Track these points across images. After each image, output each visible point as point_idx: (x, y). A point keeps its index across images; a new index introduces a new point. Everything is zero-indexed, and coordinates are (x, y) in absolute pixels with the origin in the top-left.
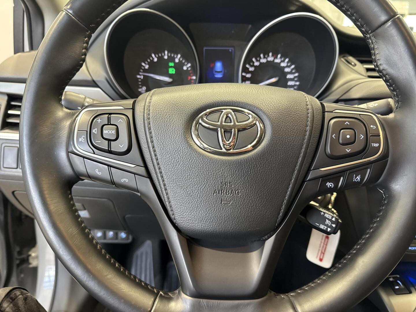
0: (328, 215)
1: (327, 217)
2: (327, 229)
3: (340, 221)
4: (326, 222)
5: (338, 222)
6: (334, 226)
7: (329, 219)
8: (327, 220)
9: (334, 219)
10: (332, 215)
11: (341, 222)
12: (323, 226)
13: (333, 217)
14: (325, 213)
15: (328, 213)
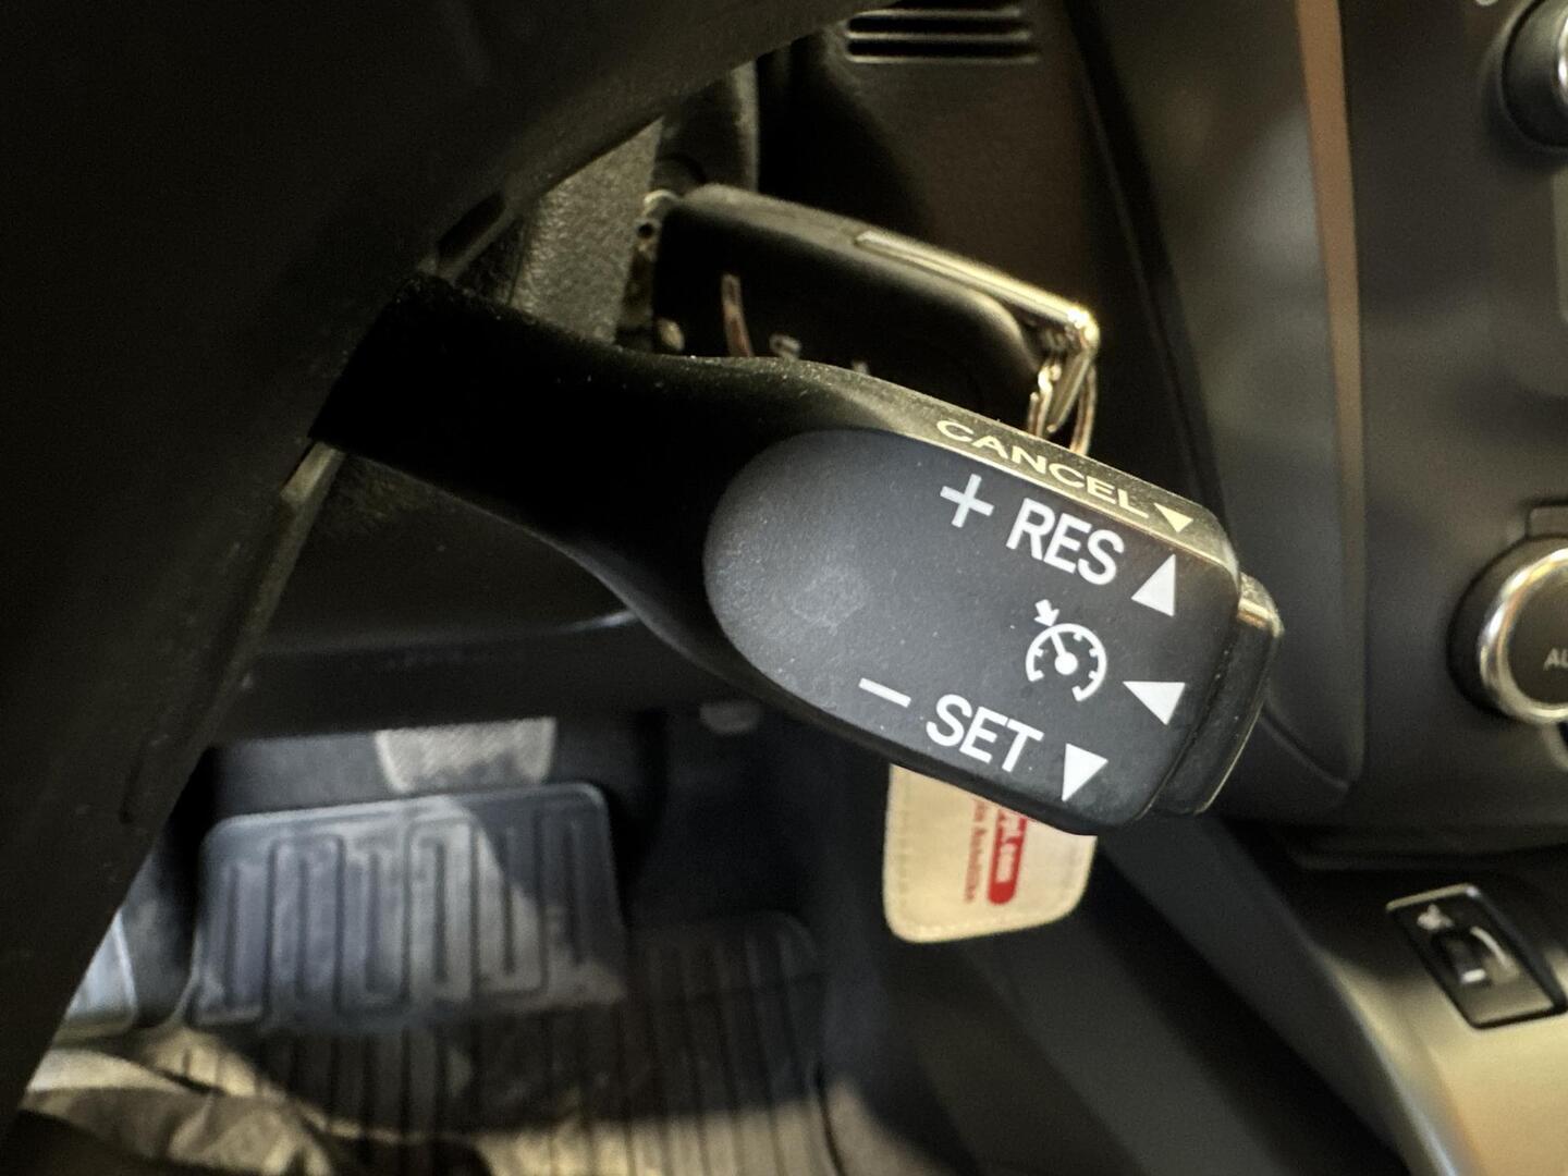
0: (1068, 520)
1: (1052, 559)
2: (1049, 757)
3: (1257, 607)
4: (1035, 650)
5: (1232, 627)
6: (1162, 698)
7: (1076, 601)
8: (1046, 612)
9: (1159, 592)
10: (1138, 518)
11: (1265, 634)
12: (984, 713)
13: (1143, 554)
14: (1006, 491)
15: (1068, 489)
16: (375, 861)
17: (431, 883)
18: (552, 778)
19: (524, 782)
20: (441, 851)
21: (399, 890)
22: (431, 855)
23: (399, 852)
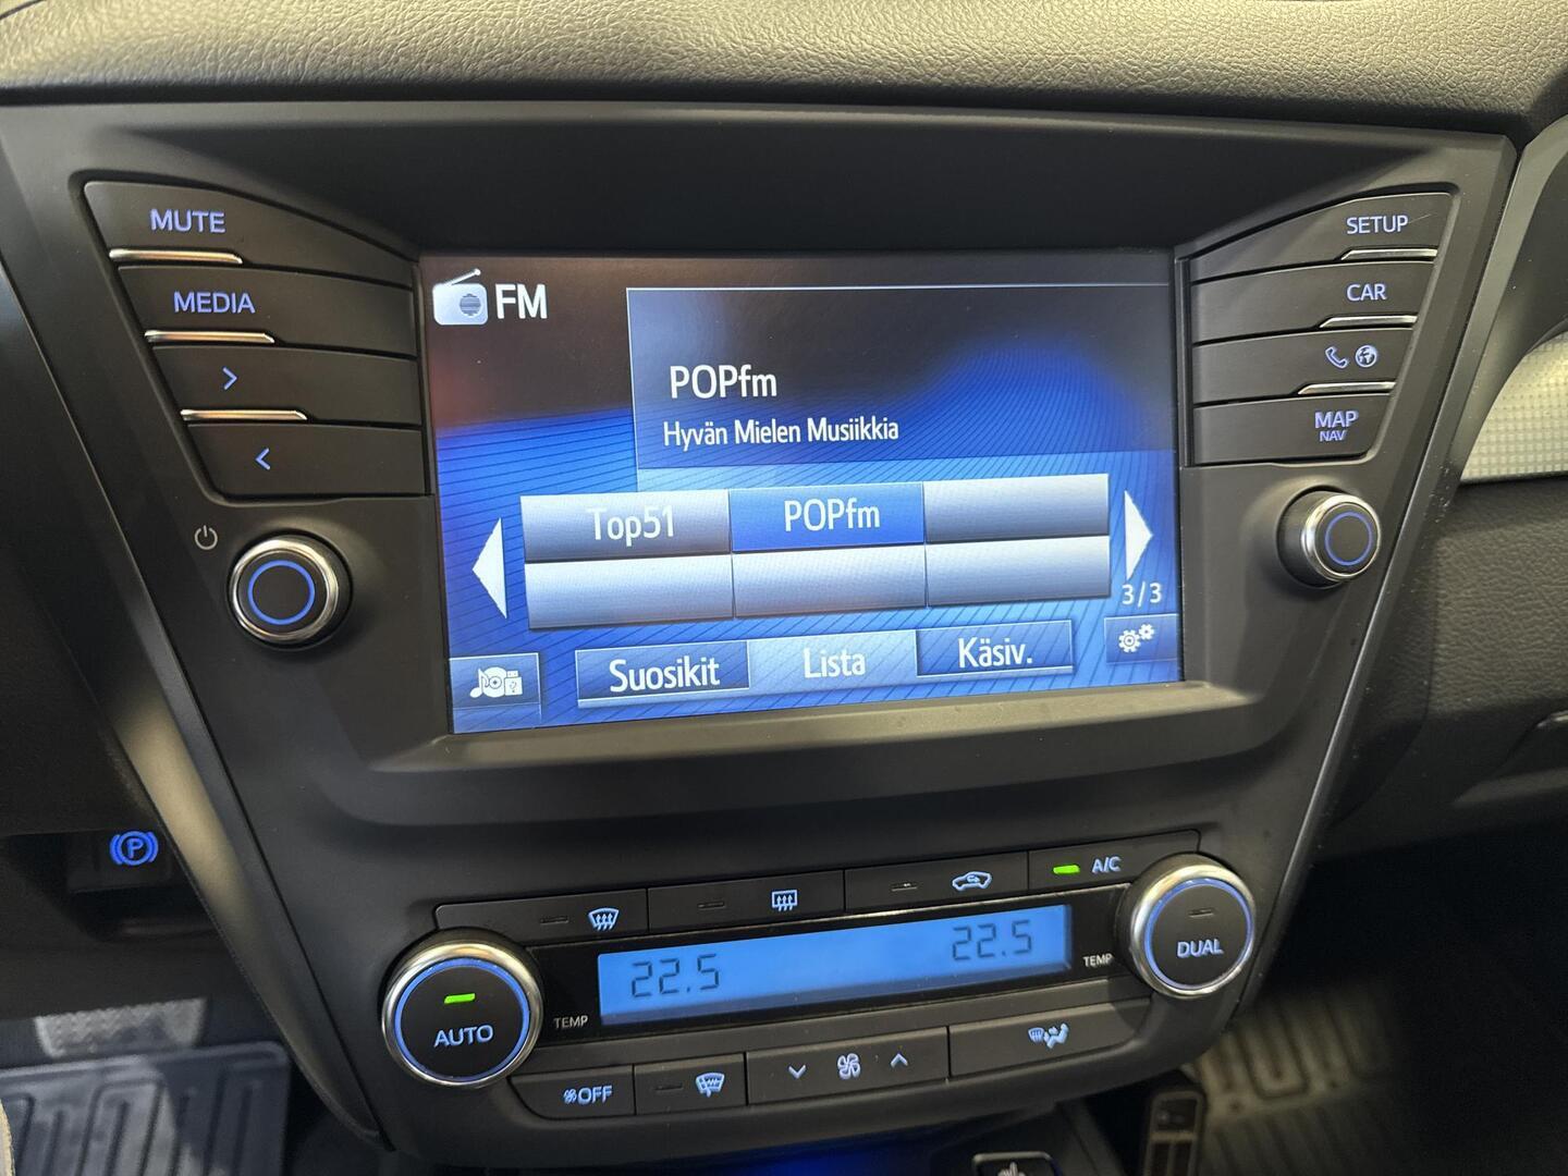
16: (60, 1118)
17: (108, 1141)
18: (203, 1042)
19: (174, 1048)
20: (124, 1109)
21: (78, 1148)
22: (114, 1114)
23: (85, 1112)
